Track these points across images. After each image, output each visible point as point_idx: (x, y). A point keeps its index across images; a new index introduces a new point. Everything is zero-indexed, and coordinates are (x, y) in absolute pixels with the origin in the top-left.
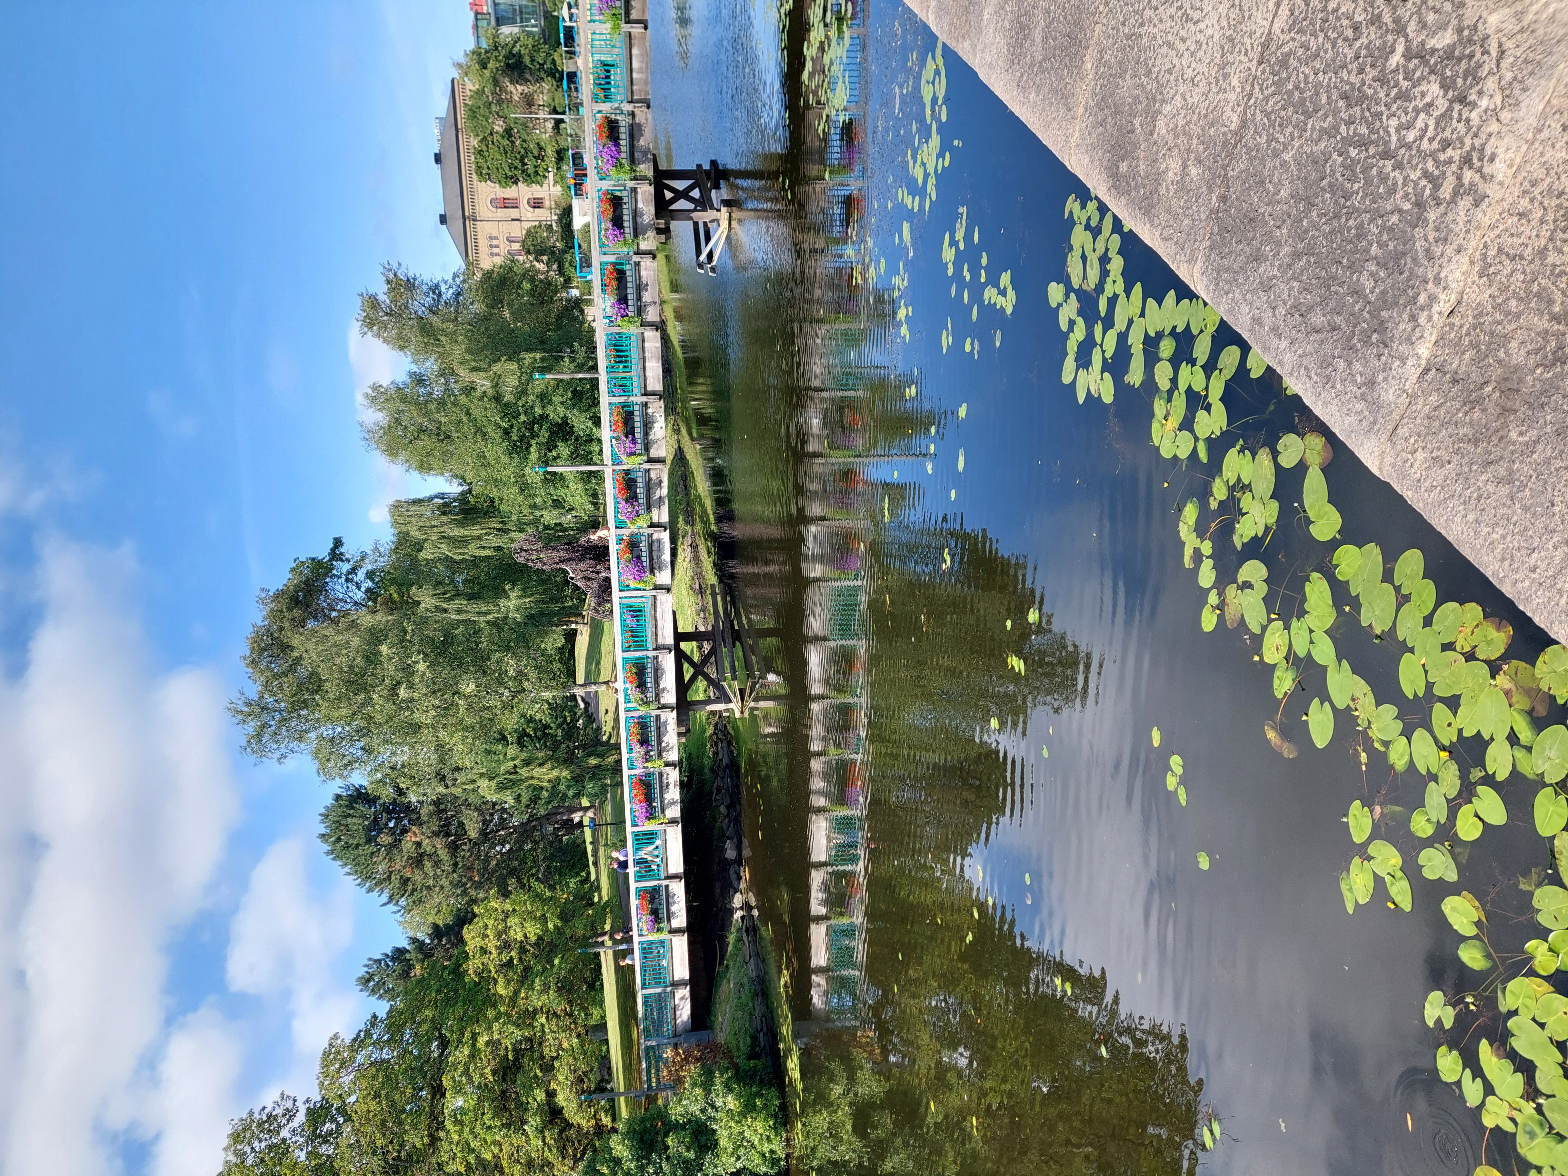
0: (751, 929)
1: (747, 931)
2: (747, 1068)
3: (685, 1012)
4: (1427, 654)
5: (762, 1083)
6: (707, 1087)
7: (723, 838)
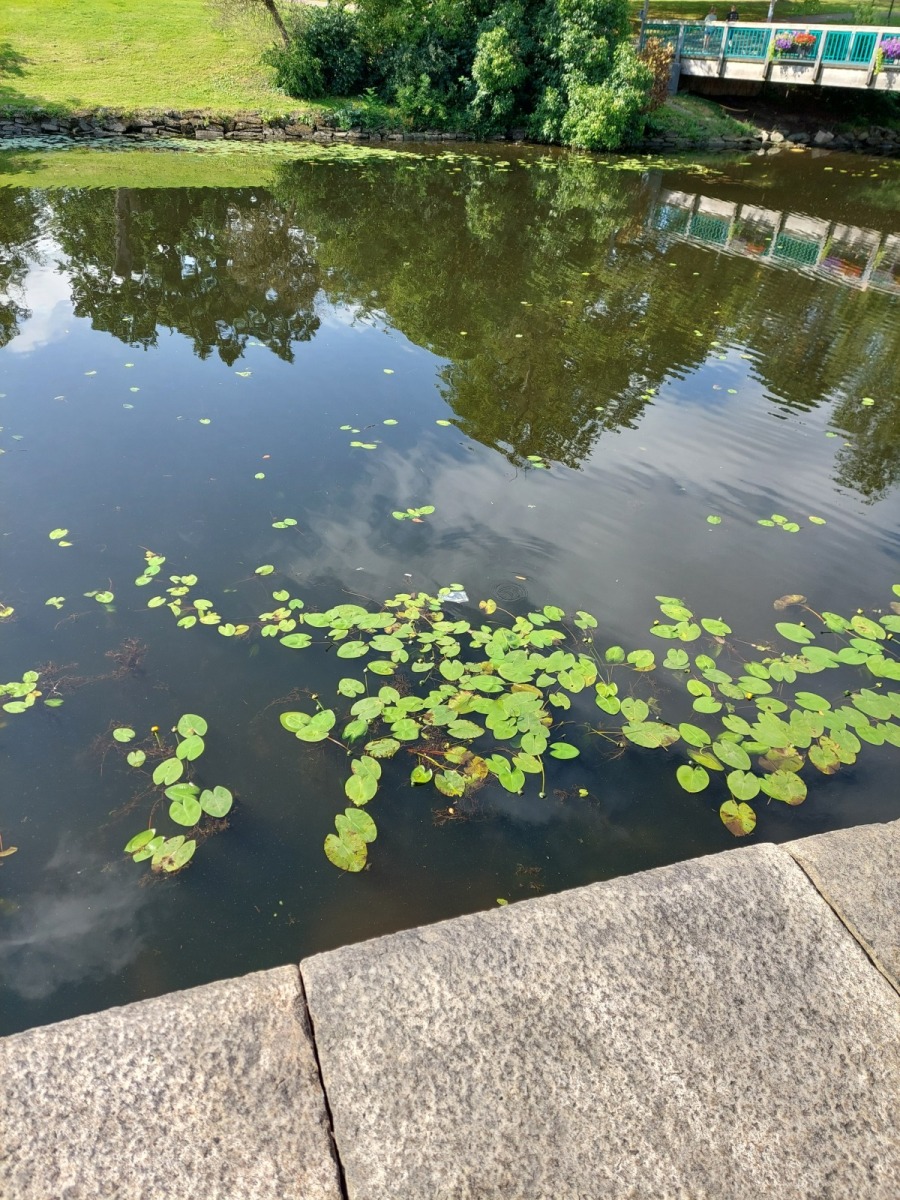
0: (748, 146)
1: (748, 142)
2: (640, 122)
3: (698, 69)
4: (825, 717)
5: (627, 134)
6: (636, 83)
7: (837, 132)
